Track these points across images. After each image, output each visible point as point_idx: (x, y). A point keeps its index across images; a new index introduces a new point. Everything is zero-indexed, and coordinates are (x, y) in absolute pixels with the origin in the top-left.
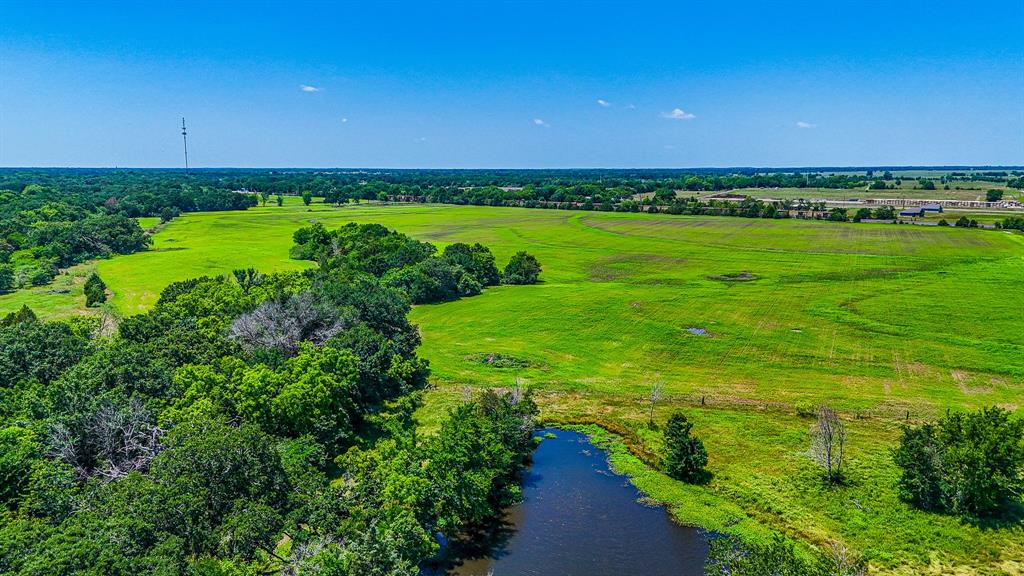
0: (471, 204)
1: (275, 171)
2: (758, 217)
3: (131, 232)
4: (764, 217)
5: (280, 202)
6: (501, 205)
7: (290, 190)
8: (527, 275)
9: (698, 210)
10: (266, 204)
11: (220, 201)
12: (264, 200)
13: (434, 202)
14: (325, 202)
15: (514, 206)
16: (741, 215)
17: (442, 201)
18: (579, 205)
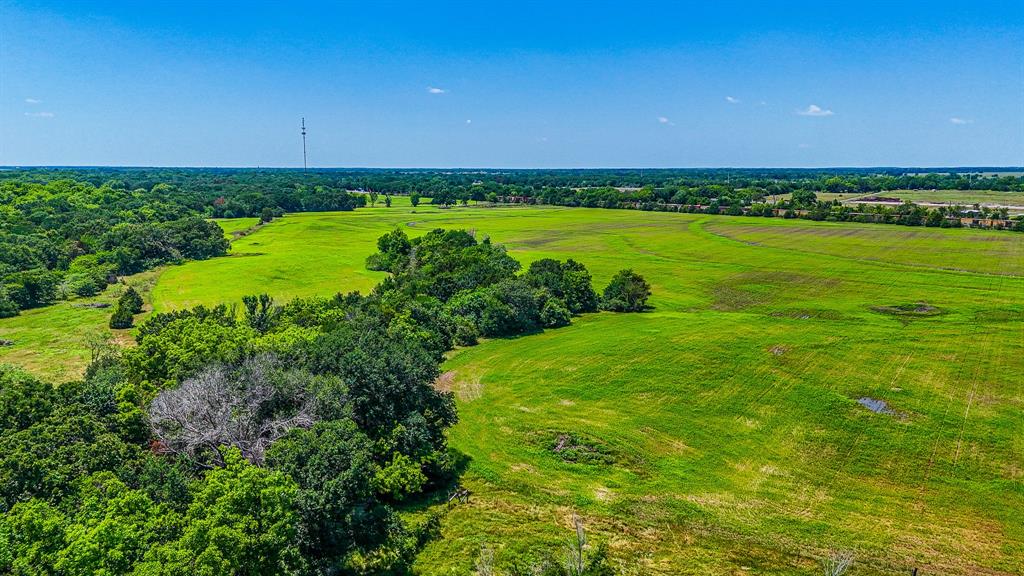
0: (583, 206)
1: (398, 172)
2: (920, 225)
3: (209, 235)
4: (927, 225)
5: (388, 203)
6: (615, 208)
7: (403, 191)
8: (632, 300)
9: (845, 216)
10: (373, 205)
11: (326, 202)
12: (373, 200)
13: (544, 203)
14: (432, 203)
15: (629, 208)
16: (899, 223)
17: (552, 203)
18: (704, 208)
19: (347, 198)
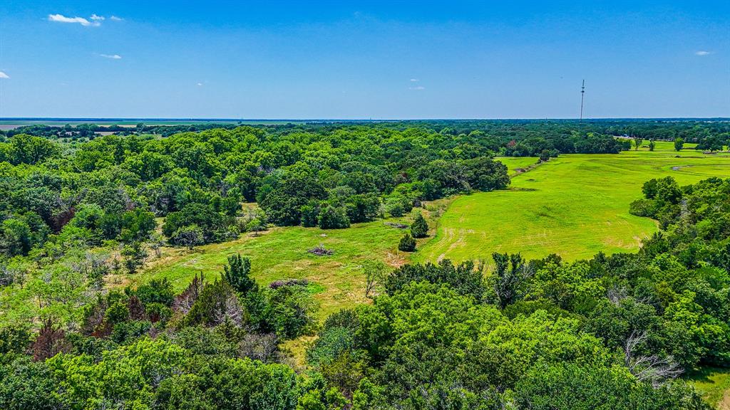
1: (660, 121)
3: (494, 172)
5: (652, 147)
7: (666, 137)
10: (639, 149)
11: (595, 146)
12: (637, 144)
14: (696, 148)
19: (614, 142)
